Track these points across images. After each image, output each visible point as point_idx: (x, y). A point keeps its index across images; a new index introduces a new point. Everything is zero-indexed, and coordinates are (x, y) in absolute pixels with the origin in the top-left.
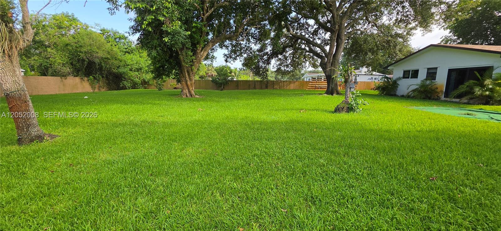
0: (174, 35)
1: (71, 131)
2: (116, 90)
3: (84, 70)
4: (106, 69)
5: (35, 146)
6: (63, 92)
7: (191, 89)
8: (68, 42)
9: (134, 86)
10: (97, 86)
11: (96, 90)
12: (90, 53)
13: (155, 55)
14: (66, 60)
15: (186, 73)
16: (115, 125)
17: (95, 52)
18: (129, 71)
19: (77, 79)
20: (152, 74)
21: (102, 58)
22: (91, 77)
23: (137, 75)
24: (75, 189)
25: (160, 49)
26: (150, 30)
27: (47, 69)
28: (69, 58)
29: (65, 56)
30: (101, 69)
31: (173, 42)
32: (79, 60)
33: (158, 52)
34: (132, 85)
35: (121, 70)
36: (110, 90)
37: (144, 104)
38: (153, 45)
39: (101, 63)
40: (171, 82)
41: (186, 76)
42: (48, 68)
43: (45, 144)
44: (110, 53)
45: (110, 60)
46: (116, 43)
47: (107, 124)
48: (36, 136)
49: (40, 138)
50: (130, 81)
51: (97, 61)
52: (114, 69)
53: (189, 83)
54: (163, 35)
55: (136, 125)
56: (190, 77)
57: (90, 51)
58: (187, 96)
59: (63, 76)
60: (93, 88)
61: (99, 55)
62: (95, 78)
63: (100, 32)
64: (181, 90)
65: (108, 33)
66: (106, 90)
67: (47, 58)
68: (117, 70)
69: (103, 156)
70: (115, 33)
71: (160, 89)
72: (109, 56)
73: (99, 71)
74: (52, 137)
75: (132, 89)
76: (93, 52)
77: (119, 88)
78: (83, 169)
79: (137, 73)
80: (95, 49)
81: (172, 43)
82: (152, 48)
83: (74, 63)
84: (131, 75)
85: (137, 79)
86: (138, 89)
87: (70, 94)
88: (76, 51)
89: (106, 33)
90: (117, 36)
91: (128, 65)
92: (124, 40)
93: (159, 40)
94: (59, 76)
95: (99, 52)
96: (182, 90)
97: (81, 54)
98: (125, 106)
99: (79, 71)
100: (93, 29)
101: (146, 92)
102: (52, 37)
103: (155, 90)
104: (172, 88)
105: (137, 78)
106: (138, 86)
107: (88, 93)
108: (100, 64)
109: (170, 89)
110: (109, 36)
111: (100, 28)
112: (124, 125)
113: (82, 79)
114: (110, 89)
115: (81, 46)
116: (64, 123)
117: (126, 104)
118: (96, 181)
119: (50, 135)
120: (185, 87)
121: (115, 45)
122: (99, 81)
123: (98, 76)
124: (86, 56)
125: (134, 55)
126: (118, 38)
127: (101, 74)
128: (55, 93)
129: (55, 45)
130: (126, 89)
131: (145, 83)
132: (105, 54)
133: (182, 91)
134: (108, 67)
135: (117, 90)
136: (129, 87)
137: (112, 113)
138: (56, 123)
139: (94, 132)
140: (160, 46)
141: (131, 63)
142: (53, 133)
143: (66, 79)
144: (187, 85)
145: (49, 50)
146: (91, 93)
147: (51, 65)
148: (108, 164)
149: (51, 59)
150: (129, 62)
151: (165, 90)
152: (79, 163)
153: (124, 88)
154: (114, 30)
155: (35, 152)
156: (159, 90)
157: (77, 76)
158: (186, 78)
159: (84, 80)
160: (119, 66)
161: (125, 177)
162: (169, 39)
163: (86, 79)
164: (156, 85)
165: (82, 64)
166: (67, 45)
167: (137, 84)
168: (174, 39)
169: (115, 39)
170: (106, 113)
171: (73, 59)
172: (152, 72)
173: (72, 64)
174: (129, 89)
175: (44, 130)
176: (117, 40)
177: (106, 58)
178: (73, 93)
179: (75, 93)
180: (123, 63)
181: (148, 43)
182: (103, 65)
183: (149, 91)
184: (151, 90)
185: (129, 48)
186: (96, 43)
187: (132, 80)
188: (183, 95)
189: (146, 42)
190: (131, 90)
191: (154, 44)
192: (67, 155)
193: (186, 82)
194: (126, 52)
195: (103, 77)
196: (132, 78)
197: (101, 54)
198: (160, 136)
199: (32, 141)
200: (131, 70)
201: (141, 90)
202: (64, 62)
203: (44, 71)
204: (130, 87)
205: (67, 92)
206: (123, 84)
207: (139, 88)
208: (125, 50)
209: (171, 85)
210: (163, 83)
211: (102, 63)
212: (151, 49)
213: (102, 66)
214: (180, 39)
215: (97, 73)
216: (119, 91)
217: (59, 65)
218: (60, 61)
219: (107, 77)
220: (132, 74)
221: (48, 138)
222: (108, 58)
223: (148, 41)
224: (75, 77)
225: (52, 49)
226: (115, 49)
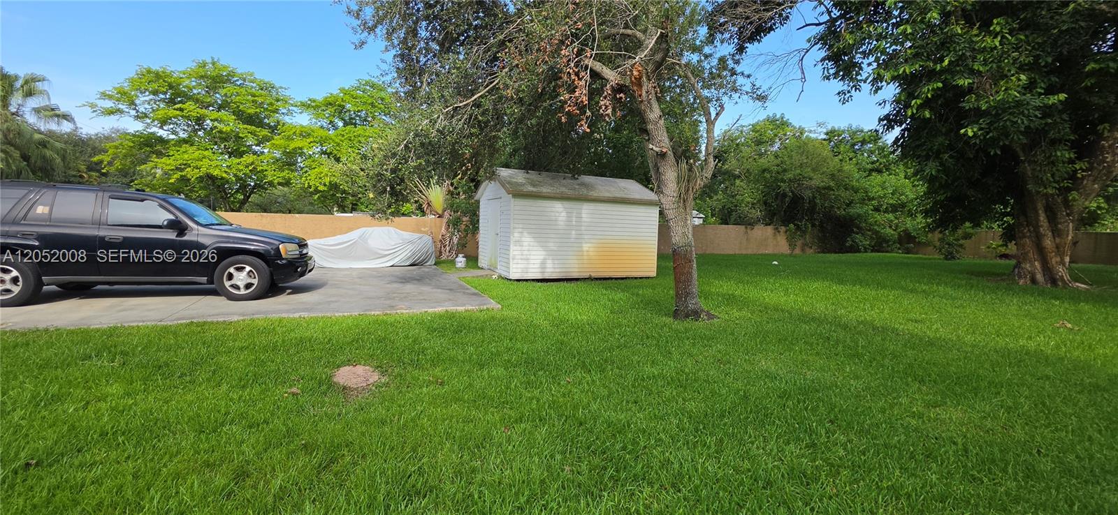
0: (997, 115)
1: (736, 313)
2: (836, 253)
3: (782, 213)
4: (823, 210)
5: (689, 323)
6: (744, 252)
7: (1054, 260)
8: (765, 166)
9: (880, 245)
10: (799, 243)
11: (797, 251)
12: (798, 180)
13: (933, 173)
14: (758, 195)
15: (1040, 212)
16: (805, 318)
17: (806, 178)
18: (871, 212)
19: (770, 229)
20: (925, 217)
21: (818, 187)
22: (792, 226)
23: (892, 221)
24: (713, 393)
25: (951, 157)
26: (928, 116)
27: (730, 212)
28: (762, 193)
29: (758, 189)
30: (812, 209)
31: (991, 134)
32: (777, 194)
33: (942, 164)
34: (873, 244)
35: (856, 210)
36: (823, 252)
37: (884, 287)
38: (931, 149)
39: (814, 198)
40: (989, 235)
41: (1038, 220)
42: (732, 211)
43: (700, 324)
44: (834, 176)
45: (833, 190)
46: (852, 155)
47: (790, 313)
48: (692, 311)
49: (696, 314)
50: (870, 233)
51: (807, 194)
52: (838, 208)
53: (1048, 242)
54: (962, 122)
55: (845, 327)
56: (1056, 225)
57: (798, 178)
58: (1034, 281)
59: (749, 224)
60: (792, 245)
61: (813, 182)
62: (798, 228)
63: (824, 137)
64: (1013, 262)
65: (839, 136)
66: (815, 252)
67: (733, 196)
68: (844, 210)
69: (765, 363)
70: (855, 133)
71: (950, 256)
72: (832, 184)
73: (808, 214)
74: (711, 316)
75: (872, 251)
76: (804, 178)
77: (842, 250)
78: (732, 371)
79: (891, 216)
80: (808, 172)
81: (988, 137)
82: (927, 158)
83: (770, 201)
84: (876, 221)
85: (889, 231)
86: (887, 252)
87: (754, 255)
88: (776, 180)
89: (835, 136)
90: (859, 137)
91: (873, 199)
92: (871, 145)
93: (952, 134)
94: (743, 225)
95: (815, 177)
96: (1019, 263)
97: (782, 184)
98: (840, 287)
99: (775, 214)
100: (813, 136)
101: (905, 261)
102: (745, 161)
103: (935, 259)
104: (994, 255)
105: (890, 227)
106: (888, 246)
107: (782, 254)
108: (812, 201)
109: (985, 257)
110: (840, 141)
111: (825, 131)
112: (819, 321)
113: (777, 228)
114: (824, 250)
115: (785, 170)
116: (730, 300)
117: (841, 281)
118: (742, 393)
119: (708, 314)
120: (1031, 255)
121: (851, 159)
122: (804, 232)
123: (805, 224)
124: (791, 188)
125: (890, 174)
126: (860, 141)
127: (811, 220)
128: (733, 253)
129: (746, 174)
130: (858, 251)
131: (907, 241)
132: (825, 179)
133: (1018, 265)
134: (826, 205)
135: (839, 253)
136: (865, 248)
137: (807, 297)
138: (720, 299)
139: (765, 322)
140: (950, 147)
141: (881, 193)
142: (712, 312)
143: (752, 229)
144: (1041, 250)
145: (738, 182)
146: (786, 256)
147: (736, 206)
148: (767, 377)
149: (738, 197)
150: (876, 191)
151: (967, 260)
152: (729, 362)
153: (854, 249)
154: (854, 126)
155: (687, 330)
156: (946, 258)
157: (770, 225)
158: (1037, 227)
159: (779, 232)
160: (851, 202)
161: (784, 406)
162: (981, 129)
163: (783, 229)
164: (938, 244)
165: (782, 203)
166: (764, 171)
167: (887, 242)
168: (996, 125)
169: (853, 145)
170: (796, 295)
171: (769, 193)
172: (927, 213)
173: (765, 203)
174: (866, 252)
175: (703, 304)
176: (856, 147)
177: (825, 188)
178: (759, 254)
179: (762, 255)
180: (860, 195)
181: (918, 146)
182: (818, 201)
183: (917, 258)
184: (921, 256)
185: (881, 160)
186: (811, 160)
187: (876, 233)
188: (1020, 277)
189: (914, 145)
190: (870, 255)
191: (935, 147)
192: (718, 345)
193: (1038, 238)
194: (871, 170)
195: (813, 225)
196: (876, 227)
197: (818, 181)
198: (887, 361)
199: (687, 316)
200: (877, 209)
201: (897, 256)
202: (755, 201)
203: (727, 216)
204: (868, 246)
205: (750, 252)
206: (853, 241)
207: (892, 251)
208: (870, 166)
209: (989, 247)
210: (961, 242)
211: (816, 198)
212: (924, 159)
213: (815, 204)
214: (1019, 121)
215: (803, 218)
216: (841, 255)
217: (746, 206)
218: (749, 200)
219: (821, 226)
220: (878, 217)
221: (705, 317)
222: (829, 188)
223: (918, 143)
224: (766, 225)
225: (742, 181)
226: (847, 167)
